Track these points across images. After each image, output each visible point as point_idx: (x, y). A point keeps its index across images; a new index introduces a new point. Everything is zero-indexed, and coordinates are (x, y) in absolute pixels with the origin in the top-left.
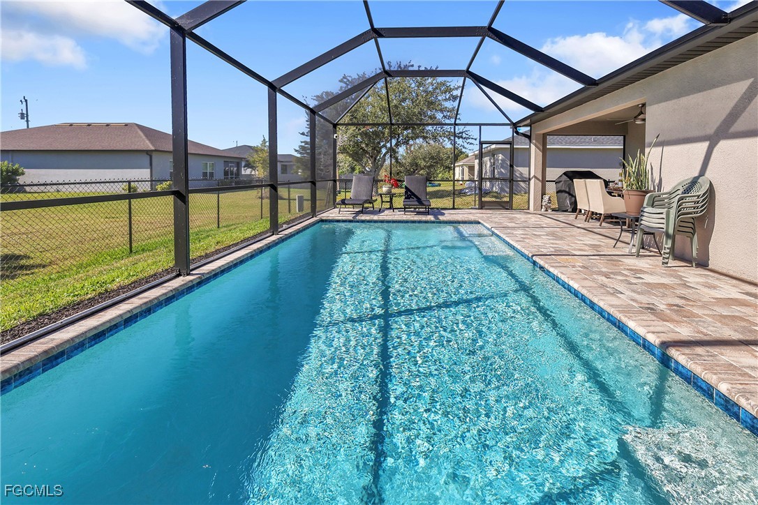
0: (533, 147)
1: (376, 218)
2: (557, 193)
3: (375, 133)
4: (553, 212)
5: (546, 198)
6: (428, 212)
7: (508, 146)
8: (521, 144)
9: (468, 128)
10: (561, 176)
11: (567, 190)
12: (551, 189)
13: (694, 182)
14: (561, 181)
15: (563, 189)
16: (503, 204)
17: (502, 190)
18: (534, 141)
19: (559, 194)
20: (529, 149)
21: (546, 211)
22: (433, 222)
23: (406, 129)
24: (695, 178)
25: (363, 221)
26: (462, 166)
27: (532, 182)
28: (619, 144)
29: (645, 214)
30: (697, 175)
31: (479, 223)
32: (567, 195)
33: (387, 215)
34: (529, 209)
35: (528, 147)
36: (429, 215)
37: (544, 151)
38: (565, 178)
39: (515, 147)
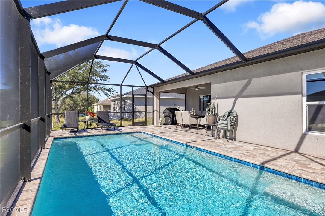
0: (155, 98)
1: (84, 134)
2: (165, 117)
3: (60, 86)
4: (164, 125)
5: (161, 119)
6: (114, 129)
7: (145, 97)
8: (150, 96)
9: (114, 86)
10: (165, 110)
11: (169, 116)
12: (162, 115)
13: (230, 112)
14: (166, 112)
15: (168, 115)
16: (143, 123)
17: (129, 117)
18: (156, 95)
19: (166, 118)
20: (153, 98)
21: (161, 125)
22: (120, 134)
23: (77, 85)
24: (230, 110)
25: (81, 137)
26: (100, 105)
27: (155, 113)
28: (183, 97)
29: (218, 123)
30: (231, 109)
31: (141, 132)
32: (169, 118)
33: (90, 132)
34: (153, 124)
35: (152, 97)
36: (115, 130)
37: (159, 99)
38: (167, 111)
39: (147, 97)
